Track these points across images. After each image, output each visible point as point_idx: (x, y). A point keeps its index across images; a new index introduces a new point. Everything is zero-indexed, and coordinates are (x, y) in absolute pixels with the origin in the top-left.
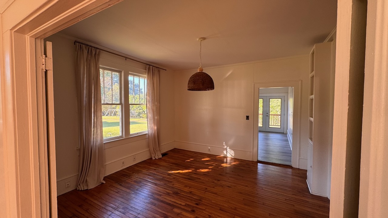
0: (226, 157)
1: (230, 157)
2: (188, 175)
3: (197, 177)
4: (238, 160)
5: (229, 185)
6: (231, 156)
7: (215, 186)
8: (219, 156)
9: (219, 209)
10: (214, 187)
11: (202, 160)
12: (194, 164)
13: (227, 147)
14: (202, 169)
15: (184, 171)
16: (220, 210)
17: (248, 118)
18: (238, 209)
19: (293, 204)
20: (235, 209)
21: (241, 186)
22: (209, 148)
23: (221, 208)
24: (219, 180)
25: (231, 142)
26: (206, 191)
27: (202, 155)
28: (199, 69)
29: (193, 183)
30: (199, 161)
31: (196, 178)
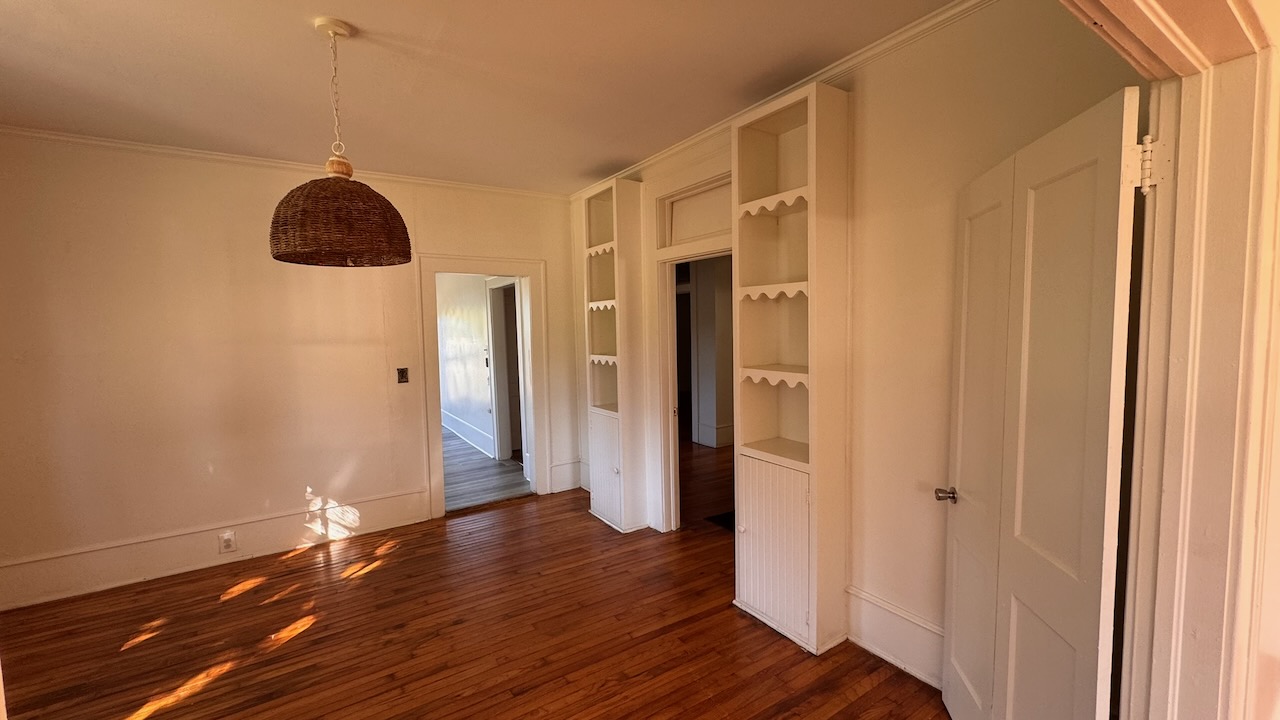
0: (323, 545)
1: (345, 536)
2: (234, 691)
3: (294, 668)
4: (384, 535)
5: (452, 617)
6: (346, 534)
7: (415, 649)
8: (291, 555)
9: (509, 695)
10: (413, 657)
11: (224, 598)
12: (195, 634)
13: (325, 502)
14: (277, 630)
15: (185, 691)
16: (515, 695)
17: (403, 375)
18: (553, 658)
19: (625, 570)
20: (545, 662)
21: (487, 600)
22: (227, 535)
23: (511, 690)
24: (401, 626)
25: (340, 481)
26: (401, 686)
27: (192, 582)
28: (332, 162)
29: (327, 693)
30: (212, 614)
31: (295, 674)
